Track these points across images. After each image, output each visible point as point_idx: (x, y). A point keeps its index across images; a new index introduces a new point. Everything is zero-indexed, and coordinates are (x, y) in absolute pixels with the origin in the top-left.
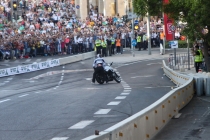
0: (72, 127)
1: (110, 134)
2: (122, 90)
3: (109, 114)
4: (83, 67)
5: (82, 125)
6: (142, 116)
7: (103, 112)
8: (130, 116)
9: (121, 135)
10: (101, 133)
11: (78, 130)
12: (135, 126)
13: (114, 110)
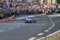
0: (38, 35)
1: (49, 37)
2: (52, 25)
3: (48, 31)
4: (41, 18)
5: (40, 34)
6: (58, 32)
7: (47, 31)
8: (54, 32)
9: (52, 37)
10: (46, 37)
11: (39, 36)
12: (56, 35)
13: (50, 30)
